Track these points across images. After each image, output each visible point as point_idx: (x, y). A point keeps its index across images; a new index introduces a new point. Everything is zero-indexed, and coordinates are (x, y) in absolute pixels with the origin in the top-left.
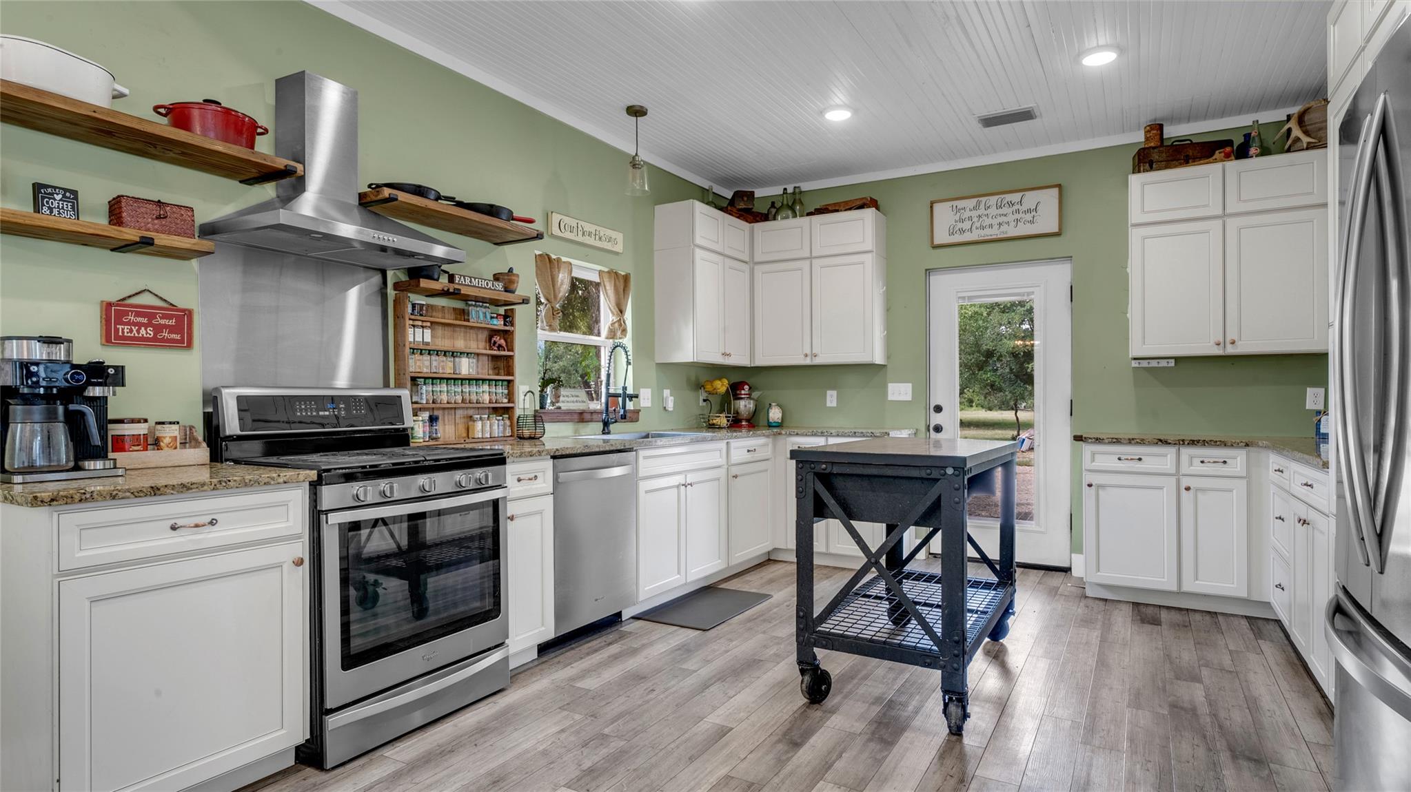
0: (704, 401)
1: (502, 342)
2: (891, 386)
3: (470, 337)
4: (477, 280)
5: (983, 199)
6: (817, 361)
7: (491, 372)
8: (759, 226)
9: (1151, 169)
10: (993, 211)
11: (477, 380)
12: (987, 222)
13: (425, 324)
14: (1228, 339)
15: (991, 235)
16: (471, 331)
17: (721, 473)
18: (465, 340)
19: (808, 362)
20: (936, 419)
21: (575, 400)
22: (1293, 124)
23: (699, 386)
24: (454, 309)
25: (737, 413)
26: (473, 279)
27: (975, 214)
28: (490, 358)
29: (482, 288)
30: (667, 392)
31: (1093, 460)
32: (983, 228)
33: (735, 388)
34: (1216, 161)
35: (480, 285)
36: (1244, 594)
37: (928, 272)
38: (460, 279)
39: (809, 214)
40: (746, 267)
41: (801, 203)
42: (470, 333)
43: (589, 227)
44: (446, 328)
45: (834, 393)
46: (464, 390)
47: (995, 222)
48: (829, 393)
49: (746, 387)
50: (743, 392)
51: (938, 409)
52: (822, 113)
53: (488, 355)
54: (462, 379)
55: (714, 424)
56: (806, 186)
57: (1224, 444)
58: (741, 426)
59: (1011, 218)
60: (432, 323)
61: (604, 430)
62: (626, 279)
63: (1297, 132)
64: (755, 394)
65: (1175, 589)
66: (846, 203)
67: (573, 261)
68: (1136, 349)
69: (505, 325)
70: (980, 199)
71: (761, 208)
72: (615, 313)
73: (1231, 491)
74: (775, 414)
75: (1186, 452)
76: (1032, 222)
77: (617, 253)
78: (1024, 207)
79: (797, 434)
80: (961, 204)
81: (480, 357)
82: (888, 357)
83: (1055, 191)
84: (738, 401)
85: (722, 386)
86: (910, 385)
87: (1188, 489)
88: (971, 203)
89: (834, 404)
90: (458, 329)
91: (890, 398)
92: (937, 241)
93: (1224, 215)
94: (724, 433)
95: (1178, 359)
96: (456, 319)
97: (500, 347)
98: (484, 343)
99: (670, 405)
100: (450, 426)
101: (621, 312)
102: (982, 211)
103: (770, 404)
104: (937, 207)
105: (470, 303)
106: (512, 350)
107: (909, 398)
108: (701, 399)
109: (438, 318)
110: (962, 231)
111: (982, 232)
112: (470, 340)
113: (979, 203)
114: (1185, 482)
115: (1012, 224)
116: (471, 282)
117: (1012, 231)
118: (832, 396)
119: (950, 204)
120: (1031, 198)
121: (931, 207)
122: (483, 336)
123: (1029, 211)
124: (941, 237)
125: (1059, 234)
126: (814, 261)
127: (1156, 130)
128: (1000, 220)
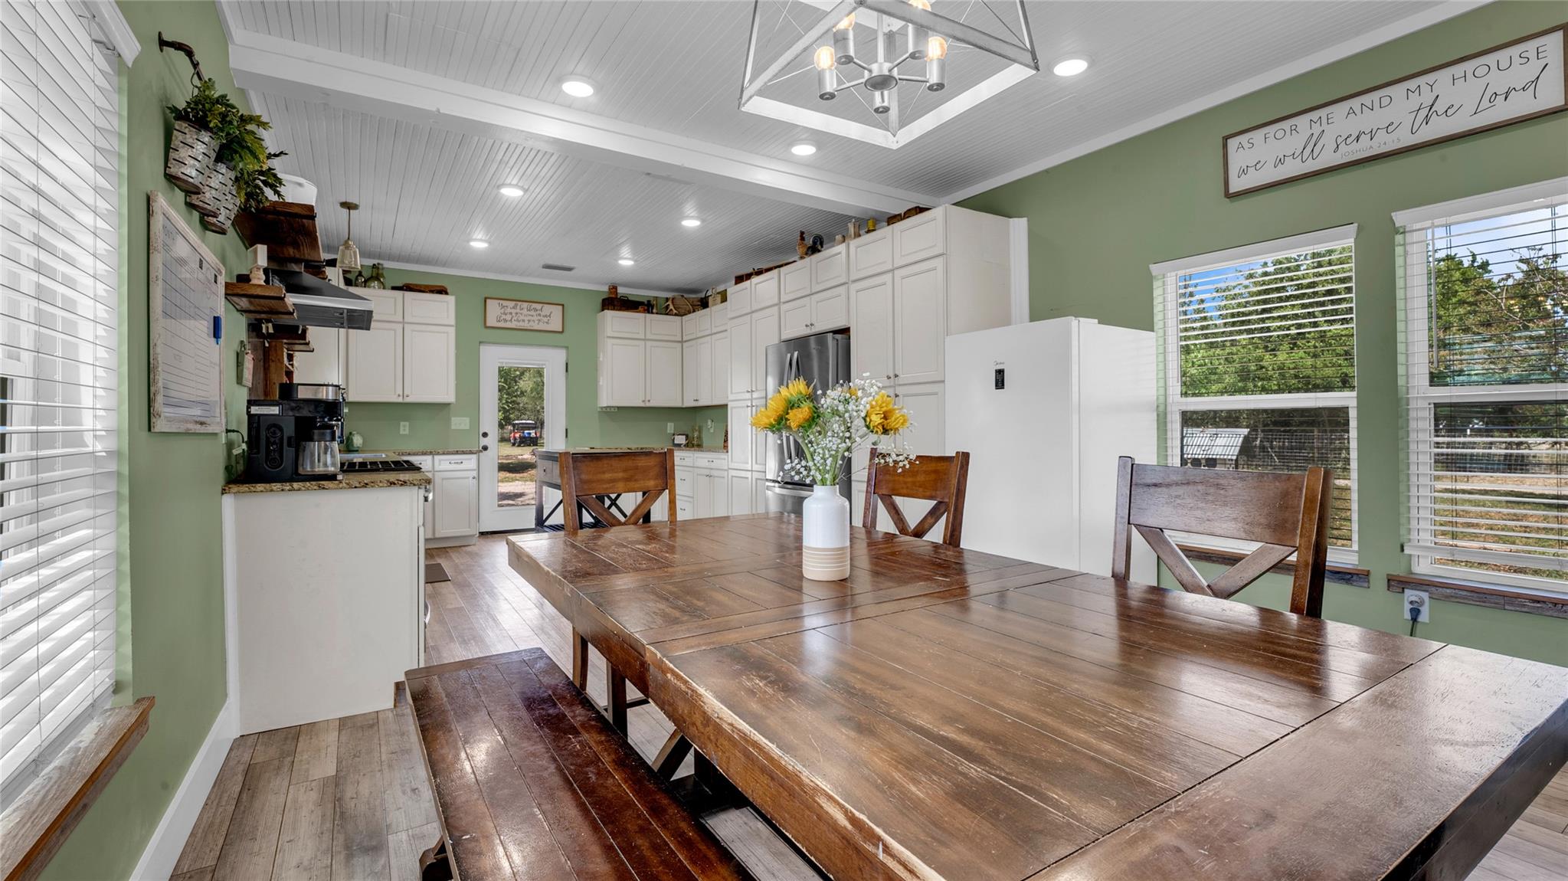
2: (455, 419)
5: (519, 303)
6: (408, 400)
9: (614, 309)
10: (525, 311)
14: (647, 399)
15: (523, 326)
19: (400, 400)
20: (484, 441)
22: (670, 303)
27: (513, 311)
32: (518, 321)
34: (639, 312)
37: (479, 343)
39: (394, 288)
41: (385, 278)
45: (407, 424)
47: (526, 319)
48: (402, 423)
51: (485, 435)
52: (466, 241)
59: (535, 318)
63: (671, 307)
68: (605, 400)
70: (517, 303)
76: (547, 323)
78: (543, 313)
80: (505, 303)
82: (457, 399)
83: (560, 307)
86: (466, 418)
88: (512, 304)
89: (407, 432)
91: (453, 427)
92: (488, 324)
93: (645, 339)
95: (618, 408)
102: (518, 310)
104: (489, 302)
107: (467, 427)
110: (505, 321)
111: (519, 324)
113: (516, 305)
115: (536, 322)
117: (536, 327)
118: (404, 426)
119: (498, 302)
120: (547, 309)
121: (485, 301)
123: (546, 316)
124: (491, 322)
125: (562, 332)
126: (406, 325)
127: (614, 288)
128: (530, 318)
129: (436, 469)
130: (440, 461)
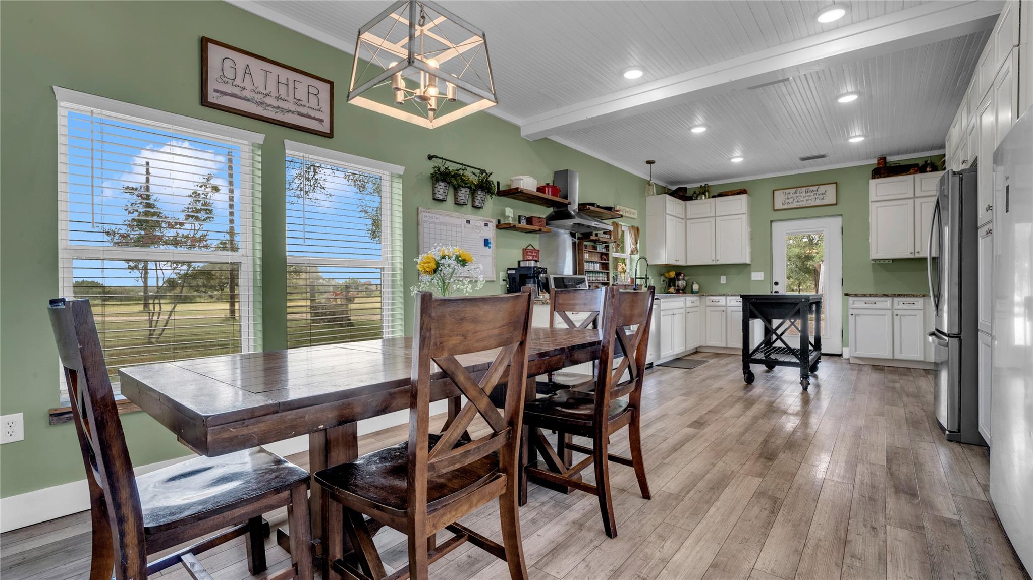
0: (665, 281)
1: (605, 257)
2: (753, 274)
5: (799, 189)
6: (718, 263)
7: (603, 269)
8: (689, 203)
9: (880, 177)
10: (804, 194)
11: (599, 272)
12: (801, 199)
13: (586, 252)
14: (917, 251)
15: (803, 205)
17: (683, 310)
18: (596, 257)
19: (714, 263)
20: (776, 288)
23: (661, 275)
24: (593, 246)
25: (678, 286)
27: (795, 195)
28: (601, 264)
31: (853, 304)
32: (798, 202)
33: (678, 275)
34: (911, 174)
36: (922, 359)
37: (772, 222)
39: (713, 197)
40: (683, 221)
41: (708, 191)
42: (596, 254)
43: (627, 209)
44: (590, 253)
45: (725, 277)
47: (805, 199)
48: (722, 277)
49: (682, 275)
50: (681, 277)
51: (776, 284)
52: (730, 159)
54: (596, 272)
55: (669, 292)
56: (710, 183)
57: (913, 296)
59: (812, 197)
62: (638, 229)
64: (686, 278)
65: (891, 357)
66: (731, 191)
67: (623, 224)
68: (874, 255)
69: (606, 251)
70: (797, 189)
71: (689, 194)
72: (634, 244)
73: (916, 315)
74: (696, 287)
75: (896, 299)
76: (823, 199)
77: (634, 219)
78: (819, 193)
79: (711, 295)
80: (788, 191)
81: (599, 264)
82: (752, 261)
83: (835, 185)
84: (679, 281)
85: (672, 274)
86: (763, 273)
87: (897, 315)
88: (794, 190)
89: (725, 282)
90: (593, 253)
91: (753, 277)
92: (776, 208)
93: (914, 197)
94: (674, 295)
95: (894, 260)
96: (593, 249)
97: (604, 259)
98: (600, 258)
101: (637, 243)
102: (798, 194)
103: (694, 282)
104: (776, 192)
105: (597, 243)
106: (608, 260)
107: (762, 279)
108: (662, 280)
109: (589, 249)
110: (788, 203)
111: (798, 204)
113: (797, 191)
114: (896, 312)
115: (813, 200)
117: (813, 203)
118: (723, 279)
119: (783, 191)
120: (822, 189)
121: (773, 193)
122: (599, 255)
123: (822, 194)
124: (778, 206)
125: (836, 204)
126: (717, 218)
127: (883, 159)
128: (808, 198)
129: (728, 304)
130: (730, 300)
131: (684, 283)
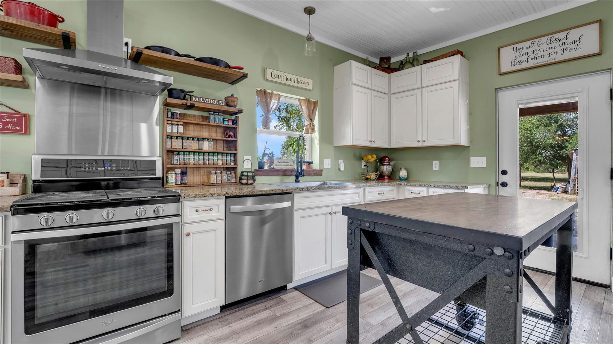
0: (365, 166)
1: (231, 134)
2: (471, 159)
3: (212, 131)
4: (207, 100)
5: (537, 40)
6: (425, 144)
7: (225, 149)
8: (393, 75)
10: (544, 46)
11: (214, 153)
12: (540, 54)
13: (179, 123)
15: (543, 62)
16: (213, 128)
18: (209, 132)
19: (420, 145)
20: (503, 179)
21: (286, 164)
23: (359, 158)
24: (202, 116)
25: (382, 172)
26: (204, 99)
27: (530, 50)
28: (225, 142)
29: (210, 104)
30: (341, 161)
32: (536, 58)
33: (381, 160)
35: (209, 102)
37: (497, 90)
38: (195, 99)
39: (420, 64)
40: (386, 97)
41: (417, 60)
42: (212, 129)
43: (289, 76)
44: (196, 126)
45: (437, 162)
46: (205, 158)
47: (546, 53)
48: (434, 162)
49: (387, 159)
50: (385, 162)
51: (504, 173)
53: (224, 140)
54: (204, 153)
55: (367, 178)
56: (420, 52)
58: (384, 179)
59: (558, 49)
60: (184, 123)
61: (296, 180)
62: (315, 103)
64: (392, 163)
67: (281, 94)
69: (233, 124)
70: (534, 40)
71: (394, 65)
72: (308, 120)
74: (403, 173)
76: (576, 49)
77: (309, 90)
78: (570, 40)
79: (411, 185)
80: (519, 46)
81: (218, 142)
82: (470, 142)
83: (597, 25)
84: (383, 166)
85: (372, 158)
86: (485, 158)
88: (529, 43)
89: (437, 169)
90: (204, 127)
91: (472, 165)
92: (503, 71)
94: (373, 183)
96: (203, 121)
97: (230, 136)
98: (221, 134)
99: (342, 167)
100: (197, 177)
101: (312, 120)
102: (536, 47)
103: (401, 168)
104: (502, 51)
105: (210, 113)
106: (236, 138)
107: (484, 166)
108: (363, 164)
109: (191, 121)
110: (521, 62)
111: (536, 61)
112: (212, 132)
113: (533, 43)
115: (560, 53)
116: (203, 100)
117: (559, 57)
118: (436, 164)
119: (512, 47)
120: (574, 34)
121: (499, 51)
122: (222, 129)
124: (506, 68)
125: (600, 54)
126: (423, 90)
128: (550, 51)
131: (390, 168)
